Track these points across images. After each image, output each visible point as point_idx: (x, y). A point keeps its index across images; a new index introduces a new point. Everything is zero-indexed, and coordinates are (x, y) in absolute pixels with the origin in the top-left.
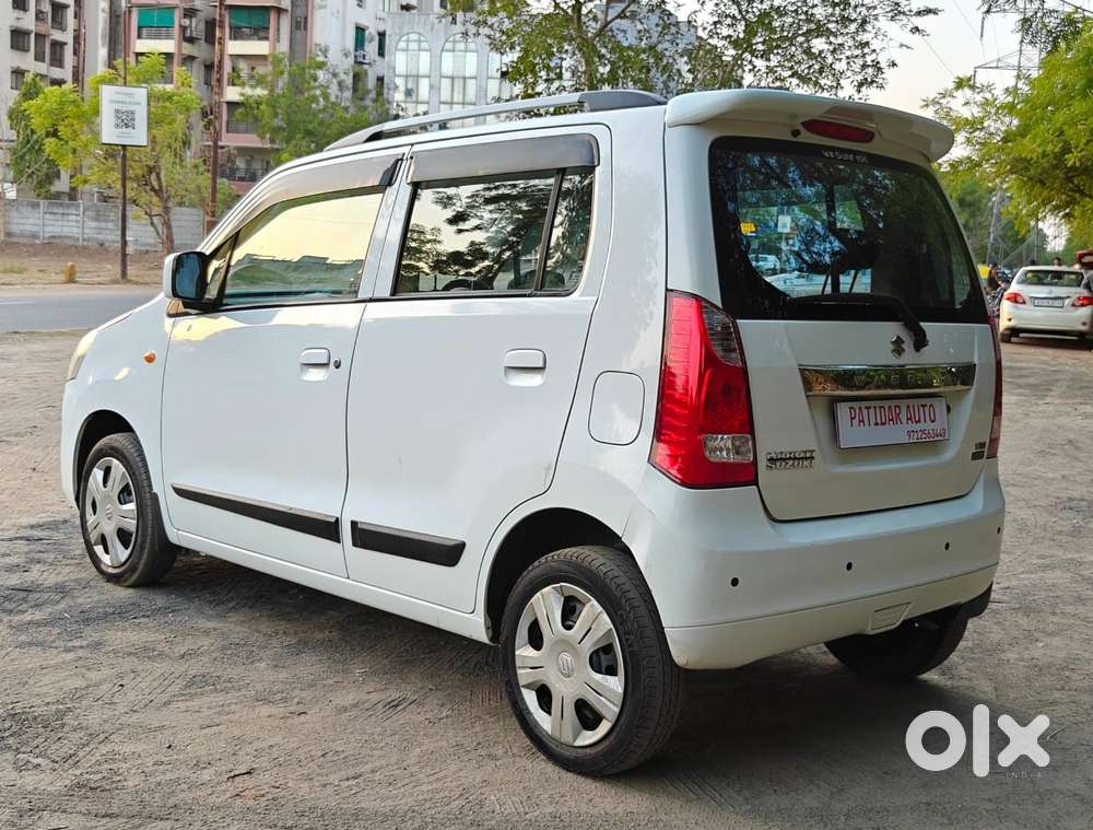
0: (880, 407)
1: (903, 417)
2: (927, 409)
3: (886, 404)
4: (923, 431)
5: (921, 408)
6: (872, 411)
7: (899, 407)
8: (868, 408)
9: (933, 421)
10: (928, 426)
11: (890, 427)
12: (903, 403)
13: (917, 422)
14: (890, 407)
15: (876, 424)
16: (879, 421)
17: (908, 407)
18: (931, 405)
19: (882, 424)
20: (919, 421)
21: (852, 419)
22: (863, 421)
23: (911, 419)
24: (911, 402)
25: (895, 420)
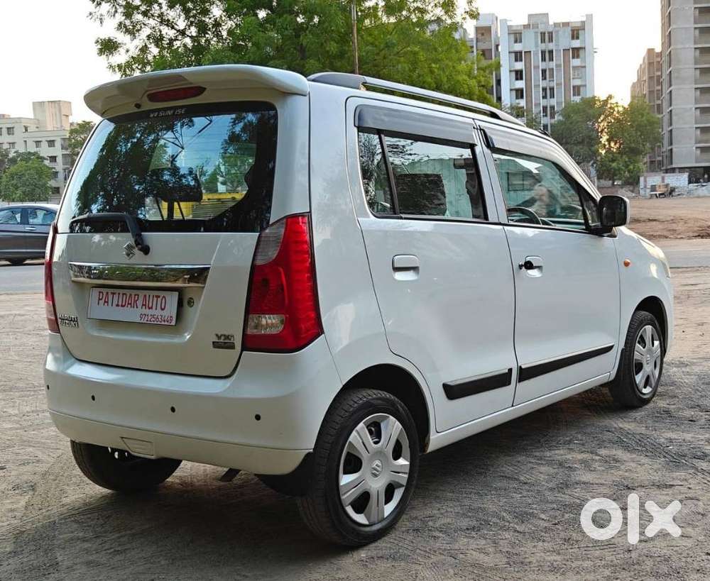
0: (123, 294)
1: (140, 303)
2: (159, 299)
3: (128, 292)
4: (153, 316)
5: (155, 299)
6: (116, 297)
7: (138, 295)
8: (113, 294)
9: (162, 309)
10: (158, 312)
11: (128, 309)
12: (141, 293)
13: (149, 308)
14: (131, 295)
15: (118, 305)
16: (120, 304)
17: (145, 296)
18: (164, 297)
19: (122, 306)
20: (152, 308)
21: (99, 299)
22: (108, 302)
23: (145, 305)
24: (147, 293)
25: (133, 304)
